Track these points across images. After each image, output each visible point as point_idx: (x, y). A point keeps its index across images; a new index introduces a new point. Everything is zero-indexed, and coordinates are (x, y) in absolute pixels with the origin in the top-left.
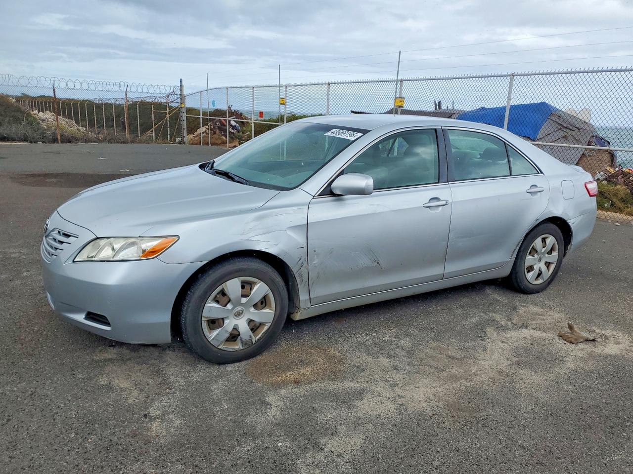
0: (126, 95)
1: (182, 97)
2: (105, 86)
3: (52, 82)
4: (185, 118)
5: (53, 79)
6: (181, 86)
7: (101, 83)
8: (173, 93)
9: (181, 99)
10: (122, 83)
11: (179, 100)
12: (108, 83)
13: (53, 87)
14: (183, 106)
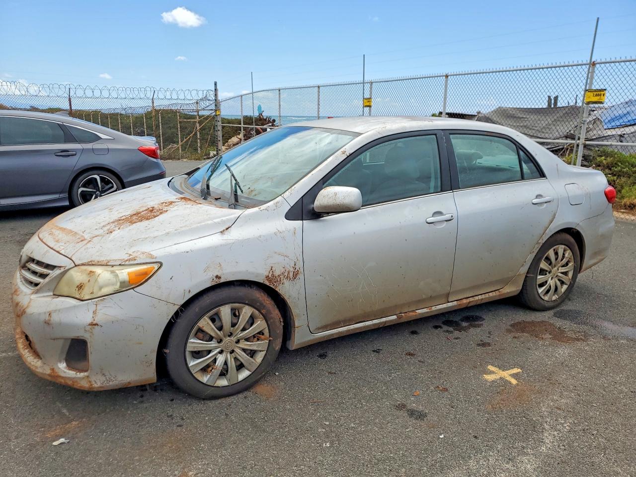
0: (153, 103)
1: (217, 103)
2: (128, 92)
3: (67, 90)
4: (220, 128)
5: (68, 87)
6: (215, 90)
7: (124, 89)
8: (205, 99)
9: (216, 105)
10: (148, 89)
11: (213, 107)
12: (132, 89)
13: (68, 96)
14: (218, 113)
